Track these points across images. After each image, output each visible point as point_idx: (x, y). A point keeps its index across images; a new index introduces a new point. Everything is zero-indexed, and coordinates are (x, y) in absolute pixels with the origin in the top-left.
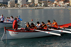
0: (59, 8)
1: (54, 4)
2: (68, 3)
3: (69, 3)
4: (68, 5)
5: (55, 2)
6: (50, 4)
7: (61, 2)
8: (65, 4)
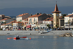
0: (28, 32)
1: (15, 24)
2: (49, 22)
3: (52, 22)
4: (50, 27)
5: (19, 19)
6: (5, 23)
7: (33, 19)
8: (42, 23)
